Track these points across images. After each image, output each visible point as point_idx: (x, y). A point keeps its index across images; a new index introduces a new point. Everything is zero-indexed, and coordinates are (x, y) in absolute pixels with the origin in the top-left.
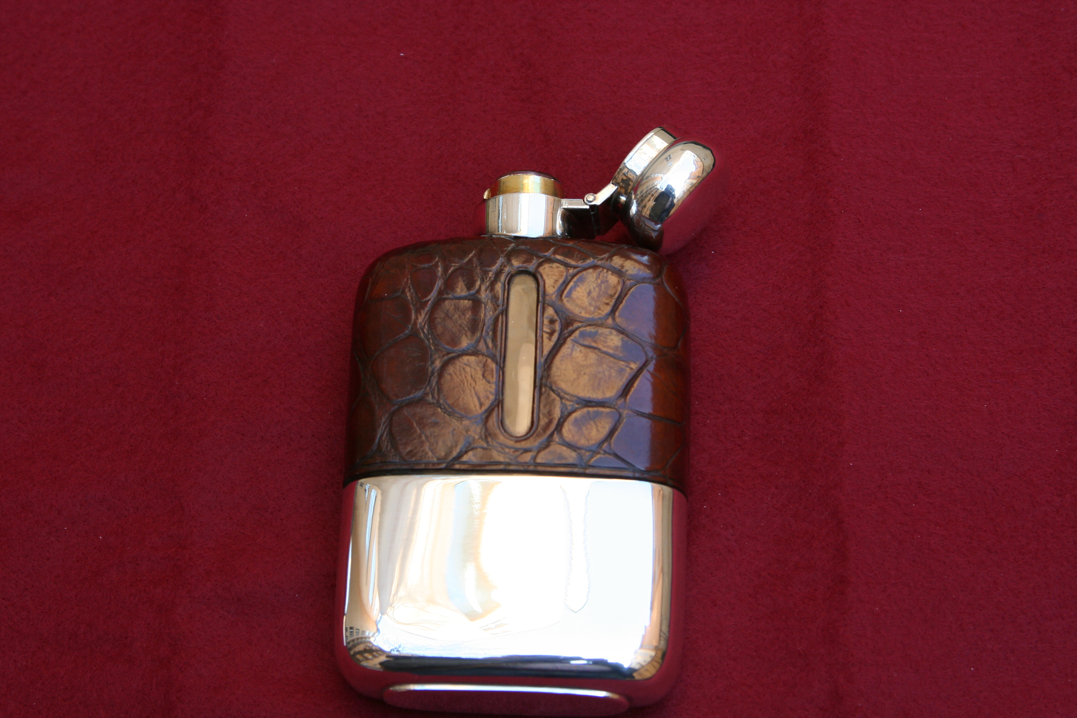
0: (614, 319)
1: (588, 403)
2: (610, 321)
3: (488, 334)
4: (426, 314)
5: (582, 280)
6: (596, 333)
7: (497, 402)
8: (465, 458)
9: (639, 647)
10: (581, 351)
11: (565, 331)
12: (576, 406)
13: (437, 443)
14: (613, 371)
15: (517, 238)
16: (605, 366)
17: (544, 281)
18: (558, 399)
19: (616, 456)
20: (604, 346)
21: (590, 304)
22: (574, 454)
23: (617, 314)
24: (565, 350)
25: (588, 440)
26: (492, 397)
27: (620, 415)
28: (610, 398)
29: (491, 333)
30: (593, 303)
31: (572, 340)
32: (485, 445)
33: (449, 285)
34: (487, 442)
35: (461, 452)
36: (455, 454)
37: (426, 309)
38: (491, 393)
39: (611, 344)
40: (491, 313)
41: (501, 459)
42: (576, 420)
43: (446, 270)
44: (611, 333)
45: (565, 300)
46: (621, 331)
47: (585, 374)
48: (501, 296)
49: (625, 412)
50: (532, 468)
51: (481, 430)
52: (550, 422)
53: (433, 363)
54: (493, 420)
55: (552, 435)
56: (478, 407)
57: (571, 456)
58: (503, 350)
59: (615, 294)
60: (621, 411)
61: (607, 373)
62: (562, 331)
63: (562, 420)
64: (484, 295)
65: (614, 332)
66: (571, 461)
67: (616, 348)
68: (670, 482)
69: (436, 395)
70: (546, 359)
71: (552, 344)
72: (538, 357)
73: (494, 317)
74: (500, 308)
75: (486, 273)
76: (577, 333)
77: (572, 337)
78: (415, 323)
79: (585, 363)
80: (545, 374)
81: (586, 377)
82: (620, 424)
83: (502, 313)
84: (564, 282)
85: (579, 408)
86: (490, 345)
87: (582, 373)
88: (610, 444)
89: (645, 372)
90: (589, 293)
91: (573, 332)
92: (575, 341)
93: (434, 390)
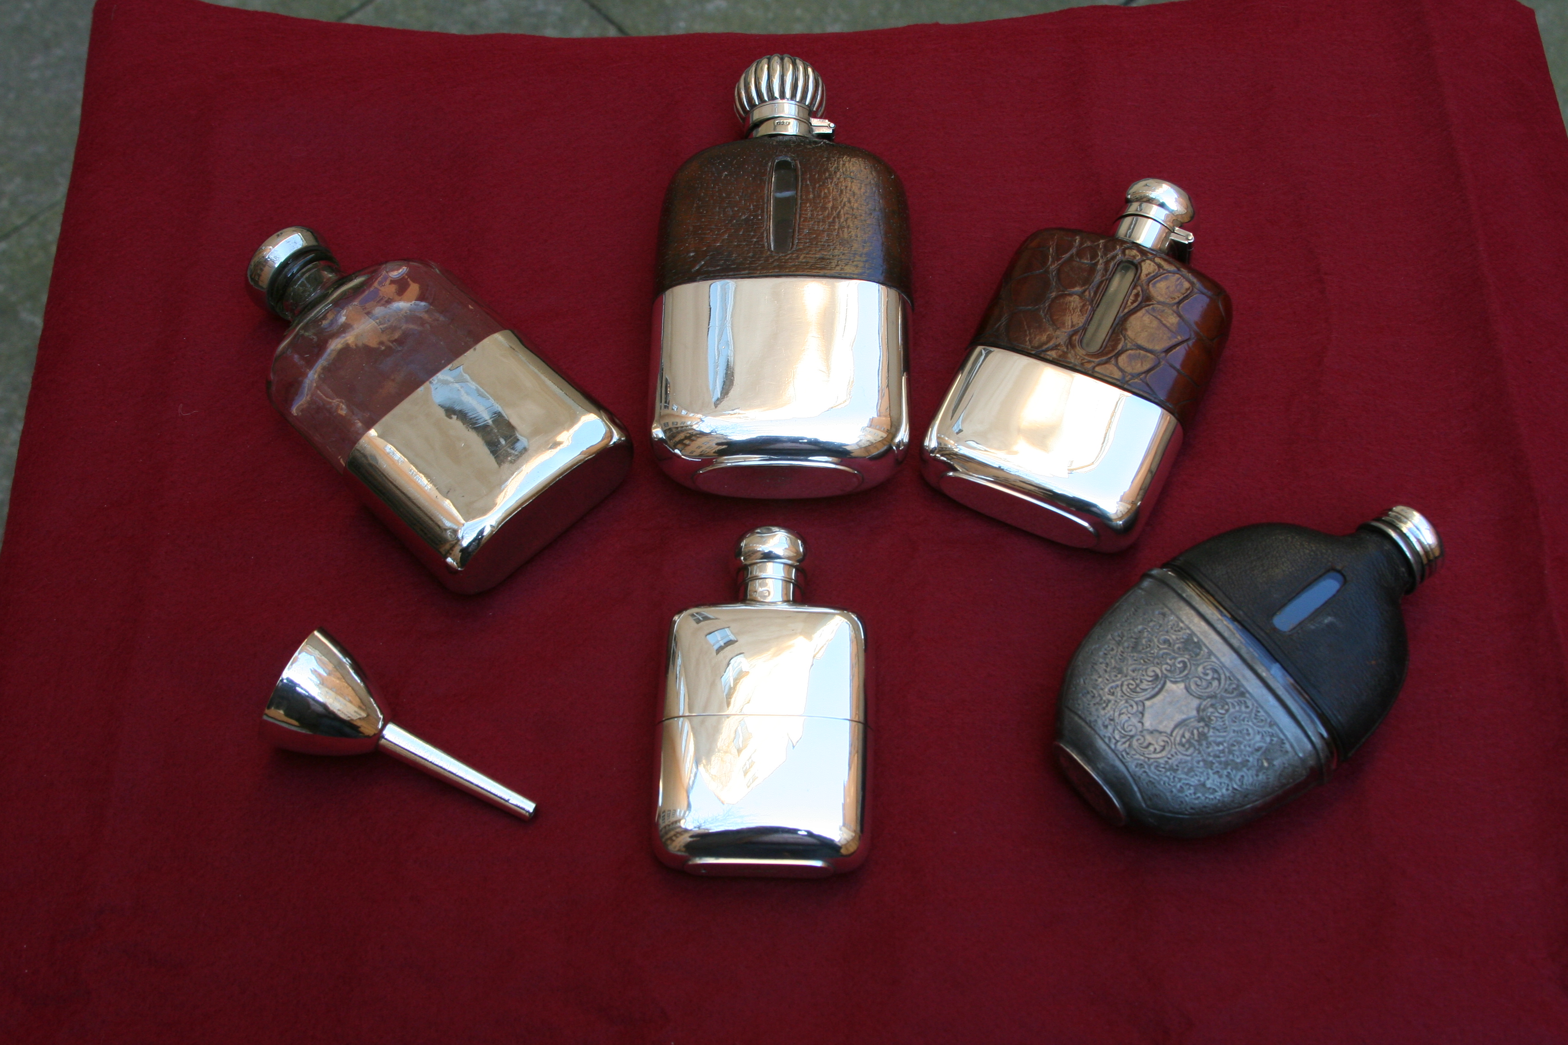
0: (1178, 307)
1: (1140, 347)
2: (1175, 307)
3: (1093, 288)
4: (1058, 265)
5: (1166, 278)
6: (1163, 311)
7: (1083, 328)
8: (1049, 353)
9: (1119, 500)
10: (1149, 318)
11: (1144, 303)
12: (1133, 347)
13: (1035, 338)
14: (1165, 336)
15: (1134, 243)
16: (1161, 331)
17: (1141, 270)
18: (1123, 339)
19: (1148, 385)
20: (1165, 320)
21: (1166, 294)
22: (1120, 374)
23: (1181, 305)
24: (1139, 314)
25: (1133, 369)
26: (1081, 325)
27: (1159, 363)
28: (1157, 350)
29: (1095, 289)
30: (1169, 293)
31: (1146, 310)
32: (1065, 350)
33: (1080, 254)
34: (1067, 348)
35: (1048, 348)
36: (1045, 347)
37: (1059, 262)
38: (1082, 322)
39: (1170, 321)
40: (1100, 277)
41: (1073, 361)
42: (1130, 355)
43: (1081, 244)
44: (1173, 314)
45: (1151, 285)
46: (1180, 316)
47: (1146, 331)
48: (1110, 270)
49: (1163, 362)
50: (1090, 372)
51: (1066, 340)
52: (1113, 350)
53: (1051, 293)
54: (1076, 338)
55: (1110, 358)
56: (1070, 327)
57: (1117, 374)
58: (1099, 300)
59: (1185, 294)
60: (1161, 360)
61: (1161, 335)
62: (1141, 303)
63: (1120, 352)
64: (1100, 267)
65: (1175, 315)
66: (1116, 377)
67: (1172, 324)
68: (1176, 415)
69: (1045, 311)
70: (1125, 315)
71: (1132, 307)
72: (1120, 312)
73: (1100, 281)
74: (1107, 277)
75: (1106, 255)
76: (1151, 306)
77: (1147, 308)
78: (1049, 267)
79: (1149, 325)
80: (1121, 323)
81: (1146, 334)
82: (1157, 367)
83: (1107, 280)
84: (1154, 276)
85: (1135, 349)
86: (1092, 295)
87: (1145, 330)
88: (1146, 377)
89: (1185, 344)
90: (1168, 288)
91: (1149, 305)
92: (1147, 311)
93: (1046, 308)
